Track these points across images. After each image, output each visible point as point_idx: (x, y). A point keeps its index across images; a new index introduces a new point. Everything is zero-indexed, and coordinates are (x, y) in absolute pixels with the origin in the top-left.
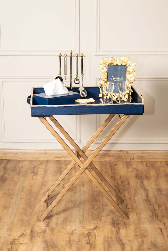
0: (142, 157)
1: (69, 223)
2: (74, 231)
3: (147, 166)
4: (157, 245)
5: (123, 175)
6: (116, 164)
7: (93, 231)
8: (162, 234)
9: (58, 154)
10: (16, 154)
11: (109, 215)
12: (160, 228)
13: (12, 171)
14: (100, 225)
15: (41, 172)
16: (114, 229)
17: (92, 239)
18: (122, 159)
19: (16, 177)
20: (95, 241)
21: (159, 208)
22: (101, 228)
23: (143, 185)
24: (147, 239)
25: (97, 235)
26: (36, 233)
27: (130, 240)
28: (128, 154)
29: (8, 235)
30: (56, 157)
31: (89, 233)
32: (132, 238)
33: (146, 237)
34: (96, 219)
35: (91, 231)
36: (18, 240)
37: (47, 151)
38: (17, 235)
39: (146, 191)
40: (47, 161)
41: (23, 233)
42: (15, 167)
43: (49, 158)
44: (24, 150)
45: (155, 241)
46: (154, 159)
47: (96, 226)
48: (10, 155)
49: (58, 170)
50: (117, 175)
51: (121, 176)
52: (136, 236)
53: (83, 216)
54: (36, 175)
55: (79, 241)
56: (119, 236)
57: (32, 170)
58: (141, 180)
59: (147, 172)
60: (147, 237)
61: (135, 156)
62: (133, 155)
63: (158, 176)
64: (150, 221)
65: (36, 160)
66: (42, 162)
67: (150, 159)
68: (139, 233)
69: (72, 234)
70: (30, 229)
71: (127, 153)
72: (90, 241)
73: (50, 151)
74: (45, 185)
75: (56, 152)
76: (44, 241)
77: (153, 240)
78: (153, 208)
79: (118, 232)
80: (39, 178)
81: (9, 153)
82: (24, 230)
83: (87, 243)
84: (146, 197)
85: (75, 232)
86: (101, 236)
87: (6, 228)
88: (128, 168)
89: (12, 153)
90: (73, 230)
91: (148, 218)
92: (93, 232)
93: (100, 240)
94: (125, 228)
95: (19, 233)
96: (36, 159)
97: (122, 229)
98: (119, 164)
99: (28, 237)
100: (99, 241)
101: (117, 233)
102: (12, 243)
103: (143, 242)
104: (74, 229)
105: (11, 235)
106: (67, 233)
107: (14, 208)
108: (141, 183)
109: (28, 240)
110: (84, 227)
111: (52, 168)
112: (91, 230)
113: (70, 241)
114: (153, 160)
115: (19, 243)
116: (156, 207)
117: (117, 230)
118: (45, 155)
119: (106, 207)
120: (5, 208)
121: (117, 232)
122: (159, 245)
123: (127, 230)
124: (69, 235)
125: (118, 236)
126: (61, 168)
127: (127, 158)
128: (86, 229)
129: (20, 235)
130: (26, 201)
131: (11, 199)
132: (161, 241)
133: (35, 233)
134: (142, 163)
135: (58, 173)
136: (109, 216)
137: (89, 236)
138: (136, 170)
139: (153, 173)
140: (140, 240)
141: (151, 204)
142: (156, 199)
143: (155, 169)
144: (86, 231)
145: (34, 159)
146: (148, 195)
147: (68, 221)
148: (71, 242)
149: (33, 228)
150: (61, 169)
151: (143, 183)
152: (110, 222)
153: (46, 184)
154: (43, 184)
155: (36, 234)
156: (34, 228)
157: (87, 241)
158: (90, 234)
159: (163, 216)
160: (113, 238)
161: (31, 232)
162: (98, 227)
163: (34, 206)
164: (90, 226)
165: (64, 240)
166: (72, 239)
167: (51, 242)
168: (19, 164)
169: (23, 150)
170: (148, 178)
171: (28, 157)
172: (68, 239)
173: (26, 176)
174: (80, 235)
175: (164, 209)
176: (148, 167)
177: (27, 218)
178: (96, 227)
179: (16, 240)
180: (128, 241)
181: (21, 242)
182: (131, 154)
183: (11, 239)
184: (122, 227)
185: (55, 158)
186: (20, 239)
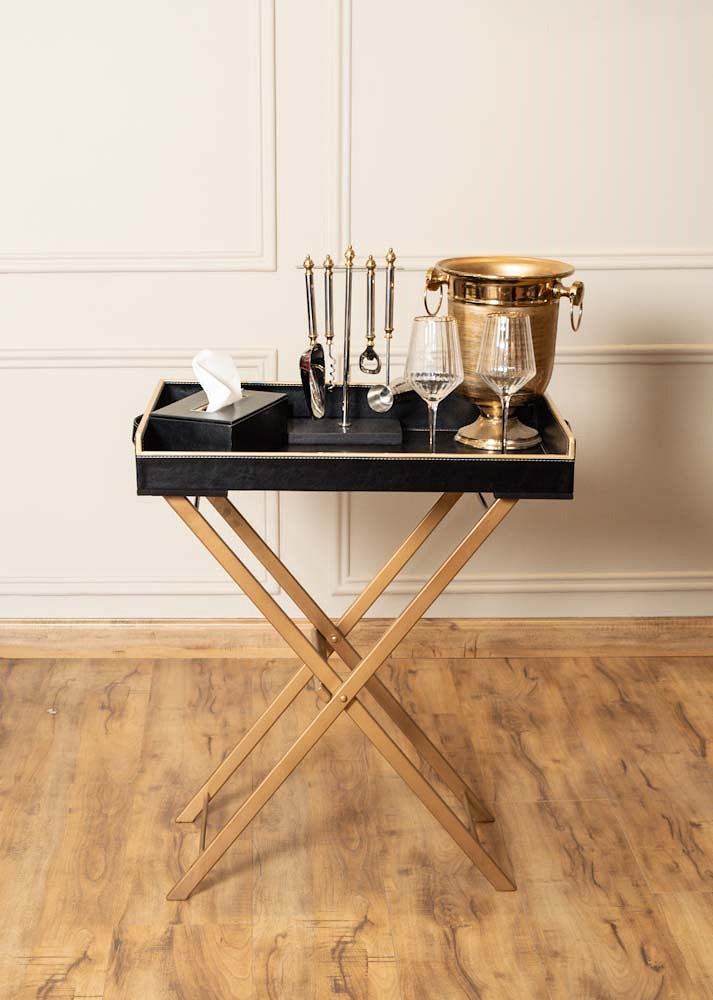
0: (506, 643)
1: (259, 908)
2: (280, 939)
3: (526, 675)
4: (604, 987)
5: (445, 712)
6: (414, 668)
7: (356, 939)
8: (618, 944)
9: (198, 635)
10: (41, 637)
11: (407, 870)
12: (606, 921)
13: (26, 701)
14: (379, 911)
15: (137, 704)
16: (434, 929)
17: (354, 971)
18: (434, 651)
19: (44, 726)
20: (366, 981)
21: (591, 837)
22: (384, 925)
23: (523, 749)
24: (564, 964)
25: (370, 952)
26: (136, 949)
27: (502, 970)
28: (456, 634)
29: (24, 961)
30: (188, 648)
31: (341, 946)
32: (506, 963)
33: (559, 959)
34: (362, 888)
35: (348, 939)
36: (64, 980)
37: (154, 627)
38: (60, 961)
39: (538, 772)
40: (158, 663)
41: (83, 950)
42: (36, 688)
43: (161, 652)
44: (71, 622)
45: (596, 971)
46: (551, 648)
47: (366, 917)
48: (18, 642)
49: (200, 696)
50: (424, 712)
51: (436, 716)
52: (520, 954)
53: (311, 877)
54: (121, 715)
55: (305, 981)
56: (456, 956)
57: (104, 698)
58: (513, 730)
59: (530, 697)
60: (565, 959)
61: (482, 640)
62: (475, 635)
63: (572, 711)
64: (566, 893)
65: (114, 660)
66: (139, 665)
67: (536, 648)
68: (529, 942)
69: (273, 951)
70: (111, 935)
71: (453, 627)
72: (347, 978)
73: (167, 626)
74: (155, 756)
75: (191, 627)
76: (168, 984)
77: (589, 967)
78: (570, 838)
79: (451, 939)
80: (131, 727)
81: (14, 634)
82: (88, 940)
83: (337, 989)
84: (539, 798)
85: (286, 943)
86: (387, 959)
87: (16, 932)
88: (458, 684)
89: (26, 635)
90: (278, 935)
91: (556, 878)
92: (355, 942)
93: (384, 976)
94: (474, 923)
95: (70, 953)
96: (113, 656)
97: (466, 926)
98: (423, 670)
99: (103, 967)
100: (384, 980)
101: (449, 944)
102: (43, 993)
103: (550, 978)
104: (280, 931)
105: (35, 962)
106: (254, 946)
107: (41, 848)
108: (514, 741)
109: (107, 981)
110: (316, 922)
111: (177, 688)
112: (348, 934)
113: (269, 981)
114: (550, 654)
115: (71, 993)
116: (582, 836)
117: (447, 930)
118: (147, 642)
119: (394, 839)
120: (9, 850)
121: (448, 939)
122: (615, 991)
123: (482, 931)
124: (262, 955)
125: (453, 954)
126: (211, 687)
127: (451, 649)
128: (327, 931)
129: (73, 961)
130: (88, 822)
131: (29, 814)
132: (618, 975)
133: (130, 950)
134: (510, 666)
135: (199, 709)
136: (410, 877)
137: (340, 957)
138: (491, 693)
139: (551, 700)
140: (537, 970)
141: (560, 821)
142: (578, 804)
143: (560, 688)
144: (327, 937)
145: (109, 655)
146: (546, 789)
147: (254, 900)
148: (274, 988)
149: (121, 932)
150: (213, 692)
151: (519, 740)
152: (414, 898)
153: (157, 752)
154: (149, 754)
155: (133, 956)
156: (127, 931)
157: (335, 980)
158: (343, 950)
159: (613, 872)
160: (432, 964)
161: (116, 948)
162: (372, 920)
163: (120, 841)
164: (342, 918)
165: (244, 980)
166: (278, 973)
167: (196, 987)
168: (51, 676)
169: (65, 622)
170: (536, 722)
171: (86, 650)
172: (260, 973)
173: (80, 721)
174: (306, 956)
175: (614, 844)
176: (533, 679)
177: (97, 891)
178: (362, 920)
179: (56, 981)
180: (492, 976)
181: (78, 990)
182: (465, 631)
183: (38, 977)
184: (462, 919)
185: (185, 650)
186: (74, 976)
